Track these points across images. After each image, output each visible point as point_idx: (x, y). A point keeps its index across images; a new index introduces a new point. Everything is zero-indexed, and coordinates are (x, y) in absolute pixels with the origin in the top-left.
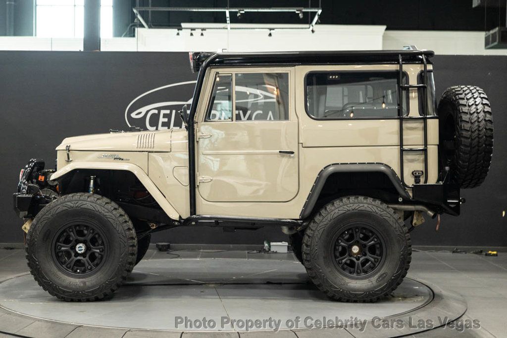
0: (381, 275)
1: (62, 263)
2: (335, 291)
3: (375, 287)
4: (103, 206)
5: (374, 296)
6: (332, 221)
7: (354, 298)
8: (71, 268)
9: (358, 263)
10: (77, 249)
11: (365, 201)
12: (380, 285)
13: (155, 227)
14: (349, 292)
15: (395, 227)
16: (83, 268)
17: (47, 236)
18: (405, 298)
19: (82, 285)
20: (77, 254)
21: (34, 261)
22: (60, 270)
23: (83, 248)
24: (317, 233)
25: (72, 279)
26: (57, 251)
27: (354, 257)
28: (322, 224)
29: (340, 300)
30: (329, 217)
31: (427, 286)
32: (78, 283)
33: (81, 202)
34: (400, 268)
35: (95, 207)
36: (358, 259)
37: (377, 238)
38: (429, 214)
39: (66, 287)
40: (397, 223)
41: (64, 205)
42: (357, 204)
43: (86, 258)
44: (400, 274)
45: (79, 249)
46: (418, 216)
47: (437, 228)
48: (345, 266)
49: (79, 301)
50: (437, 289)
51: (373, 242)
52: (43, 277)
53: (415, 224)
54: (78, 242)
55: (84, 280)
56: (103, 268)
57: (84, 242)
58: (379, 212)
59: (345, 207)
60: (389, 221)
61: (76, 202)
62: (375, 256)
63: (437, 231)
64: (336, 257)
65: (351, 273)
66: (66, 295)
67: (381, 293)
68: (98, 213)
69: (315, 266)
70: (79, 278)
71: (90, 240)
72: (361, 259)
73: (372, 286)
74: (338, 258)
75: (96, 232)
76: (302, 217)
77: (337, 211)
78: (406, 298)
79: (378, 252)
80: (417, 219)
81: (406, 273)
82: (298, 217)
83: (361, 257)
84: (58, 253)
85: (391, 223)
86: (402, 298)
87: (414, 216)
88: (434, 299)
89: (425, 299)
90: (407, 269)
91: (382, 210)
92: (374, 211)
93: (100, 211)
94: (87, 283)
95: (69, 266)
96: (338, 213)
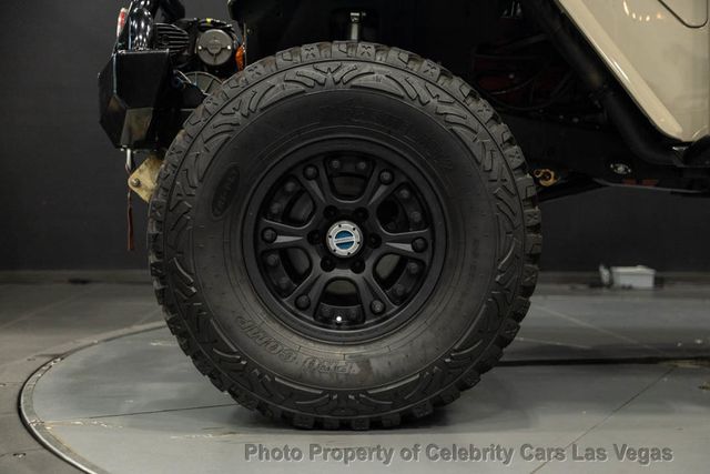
1: (280, 293)
4: (433, 79)
8: (313, 306)
10: (333, 243)
13: (551, 181)
16: (353, 309)
17: (227, 191)
19: (356, 369)
20: (331, 261)
21: (183, 285)
22: (274, 315)
23: (356, 237)
25: (317, 347)
26: (263, 247)
32: (342, 363)
33: (352, 65)
35: (406, 86)
39: (299, 379)
41: (290, 75)
43: (363, 274)
45: (341, 240)
49: (345, 426)
52: (216, 341)
54: (334, 215)
55: (361, 350)
56: (431, 308)
57: (358, 217)
61: (333, 66)
66: (297, 407)
68: (416, 105)
70: (344, 344)
71: (378, 210)
75: (403, 179)
84: (264, 253)
93: (425, 96)
94: (374, 364)
95: (303, 299)
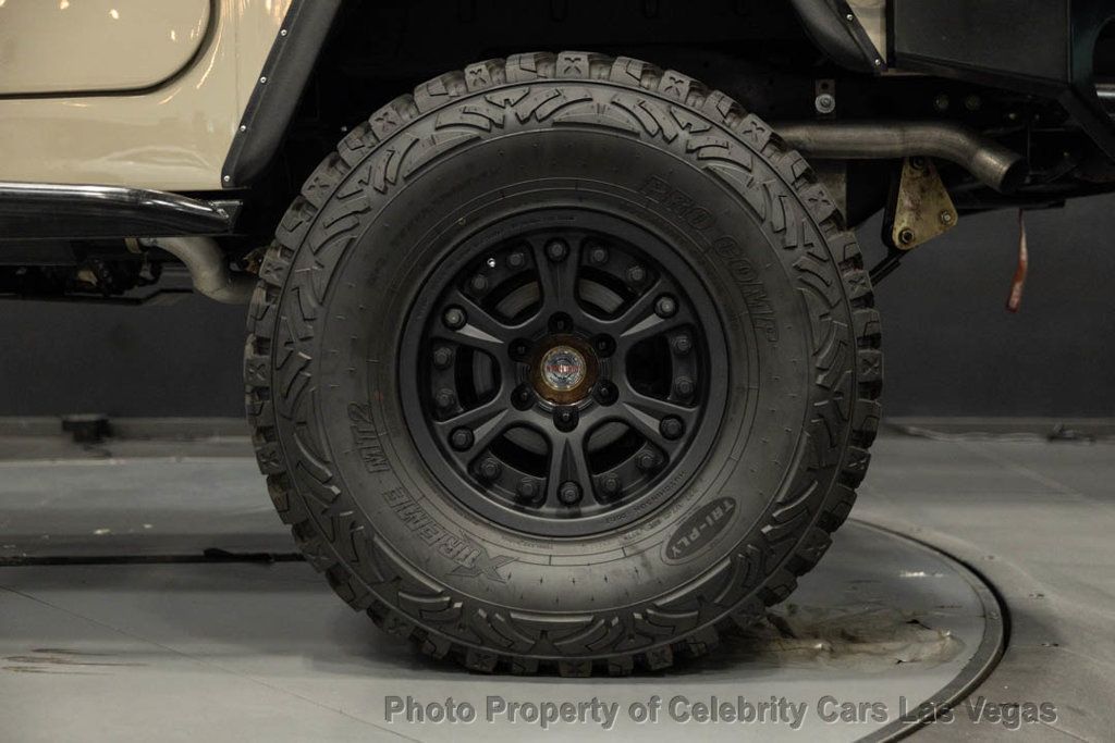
0: (700, 516)
2: (421, 611)
3: (661, 586)
5: (653, 639)
6: (393, 192)
7: (532, 649)
9: (567, 445)
11: (599, 73)
12: (688, 576)
14: (506, 613)
15: (779, 223)
18: (846, 637)
24: (307, 263)
27: (543, 411)
28: (337, 210)
29: (454, 662)
30: (381, 168)
31: (965, 565)
34: (813, 471)
36: (566, 424)
37: (680, 295)
38: (985, 166)
40: (789, 203)
42: (551, 91)
44: (808, 509)
46: (923, 190)
47: (1015, 300)
48: (492, 462)
50: (1021, 585)
51: (652, 321)
53: (907, 236)
58: (684, 135)
59: (479, 104)
60: (742, 187)
62: (668, 405)
63: (1014, 311)
64: (432, 411)
65: (524, 501)
67: (698, 621)
69: (301, 463)
72: (584, 423)
73: (644, 577)
74: (449, 412)
76: (236, 180)
77: (426, 129)
78: (853, 639)
79: (682, 380)
80: (917, 210)
81: (849, 501)
82: (212, 179)
83: (587, 409)
85: (756, 198)
86: (827, 638)
87: (902, 192)
88: (1014, 645)
89: (960, 642)
90: (853, 479)
91: (698, 124)
92: (652, 127)
96: (433, 141)
